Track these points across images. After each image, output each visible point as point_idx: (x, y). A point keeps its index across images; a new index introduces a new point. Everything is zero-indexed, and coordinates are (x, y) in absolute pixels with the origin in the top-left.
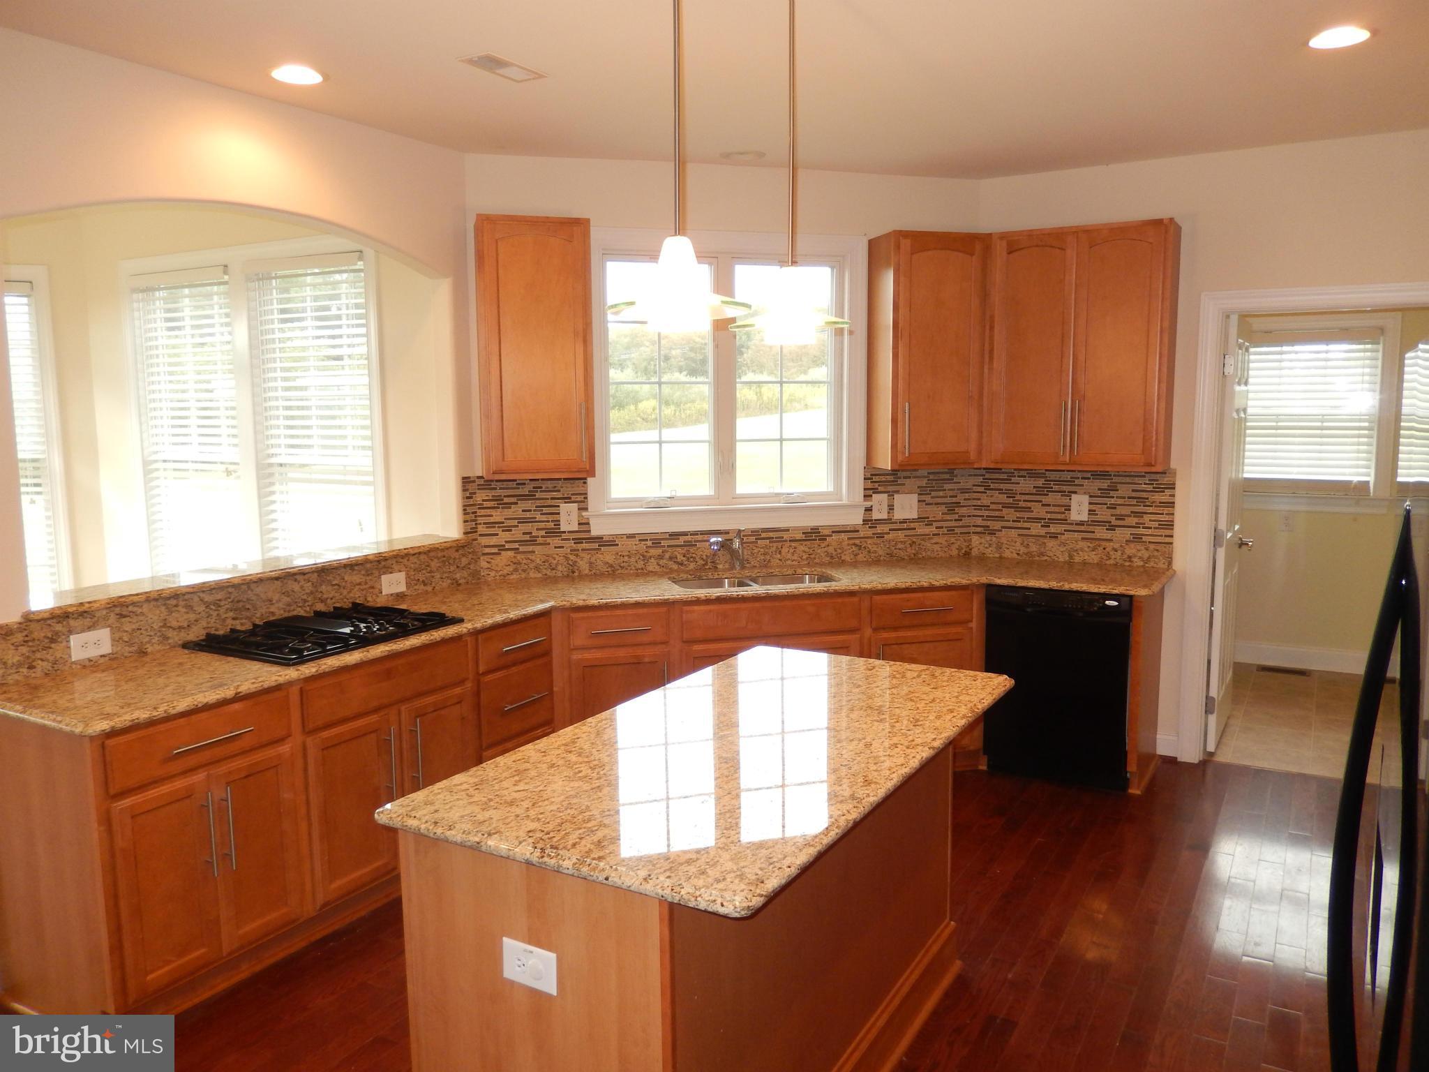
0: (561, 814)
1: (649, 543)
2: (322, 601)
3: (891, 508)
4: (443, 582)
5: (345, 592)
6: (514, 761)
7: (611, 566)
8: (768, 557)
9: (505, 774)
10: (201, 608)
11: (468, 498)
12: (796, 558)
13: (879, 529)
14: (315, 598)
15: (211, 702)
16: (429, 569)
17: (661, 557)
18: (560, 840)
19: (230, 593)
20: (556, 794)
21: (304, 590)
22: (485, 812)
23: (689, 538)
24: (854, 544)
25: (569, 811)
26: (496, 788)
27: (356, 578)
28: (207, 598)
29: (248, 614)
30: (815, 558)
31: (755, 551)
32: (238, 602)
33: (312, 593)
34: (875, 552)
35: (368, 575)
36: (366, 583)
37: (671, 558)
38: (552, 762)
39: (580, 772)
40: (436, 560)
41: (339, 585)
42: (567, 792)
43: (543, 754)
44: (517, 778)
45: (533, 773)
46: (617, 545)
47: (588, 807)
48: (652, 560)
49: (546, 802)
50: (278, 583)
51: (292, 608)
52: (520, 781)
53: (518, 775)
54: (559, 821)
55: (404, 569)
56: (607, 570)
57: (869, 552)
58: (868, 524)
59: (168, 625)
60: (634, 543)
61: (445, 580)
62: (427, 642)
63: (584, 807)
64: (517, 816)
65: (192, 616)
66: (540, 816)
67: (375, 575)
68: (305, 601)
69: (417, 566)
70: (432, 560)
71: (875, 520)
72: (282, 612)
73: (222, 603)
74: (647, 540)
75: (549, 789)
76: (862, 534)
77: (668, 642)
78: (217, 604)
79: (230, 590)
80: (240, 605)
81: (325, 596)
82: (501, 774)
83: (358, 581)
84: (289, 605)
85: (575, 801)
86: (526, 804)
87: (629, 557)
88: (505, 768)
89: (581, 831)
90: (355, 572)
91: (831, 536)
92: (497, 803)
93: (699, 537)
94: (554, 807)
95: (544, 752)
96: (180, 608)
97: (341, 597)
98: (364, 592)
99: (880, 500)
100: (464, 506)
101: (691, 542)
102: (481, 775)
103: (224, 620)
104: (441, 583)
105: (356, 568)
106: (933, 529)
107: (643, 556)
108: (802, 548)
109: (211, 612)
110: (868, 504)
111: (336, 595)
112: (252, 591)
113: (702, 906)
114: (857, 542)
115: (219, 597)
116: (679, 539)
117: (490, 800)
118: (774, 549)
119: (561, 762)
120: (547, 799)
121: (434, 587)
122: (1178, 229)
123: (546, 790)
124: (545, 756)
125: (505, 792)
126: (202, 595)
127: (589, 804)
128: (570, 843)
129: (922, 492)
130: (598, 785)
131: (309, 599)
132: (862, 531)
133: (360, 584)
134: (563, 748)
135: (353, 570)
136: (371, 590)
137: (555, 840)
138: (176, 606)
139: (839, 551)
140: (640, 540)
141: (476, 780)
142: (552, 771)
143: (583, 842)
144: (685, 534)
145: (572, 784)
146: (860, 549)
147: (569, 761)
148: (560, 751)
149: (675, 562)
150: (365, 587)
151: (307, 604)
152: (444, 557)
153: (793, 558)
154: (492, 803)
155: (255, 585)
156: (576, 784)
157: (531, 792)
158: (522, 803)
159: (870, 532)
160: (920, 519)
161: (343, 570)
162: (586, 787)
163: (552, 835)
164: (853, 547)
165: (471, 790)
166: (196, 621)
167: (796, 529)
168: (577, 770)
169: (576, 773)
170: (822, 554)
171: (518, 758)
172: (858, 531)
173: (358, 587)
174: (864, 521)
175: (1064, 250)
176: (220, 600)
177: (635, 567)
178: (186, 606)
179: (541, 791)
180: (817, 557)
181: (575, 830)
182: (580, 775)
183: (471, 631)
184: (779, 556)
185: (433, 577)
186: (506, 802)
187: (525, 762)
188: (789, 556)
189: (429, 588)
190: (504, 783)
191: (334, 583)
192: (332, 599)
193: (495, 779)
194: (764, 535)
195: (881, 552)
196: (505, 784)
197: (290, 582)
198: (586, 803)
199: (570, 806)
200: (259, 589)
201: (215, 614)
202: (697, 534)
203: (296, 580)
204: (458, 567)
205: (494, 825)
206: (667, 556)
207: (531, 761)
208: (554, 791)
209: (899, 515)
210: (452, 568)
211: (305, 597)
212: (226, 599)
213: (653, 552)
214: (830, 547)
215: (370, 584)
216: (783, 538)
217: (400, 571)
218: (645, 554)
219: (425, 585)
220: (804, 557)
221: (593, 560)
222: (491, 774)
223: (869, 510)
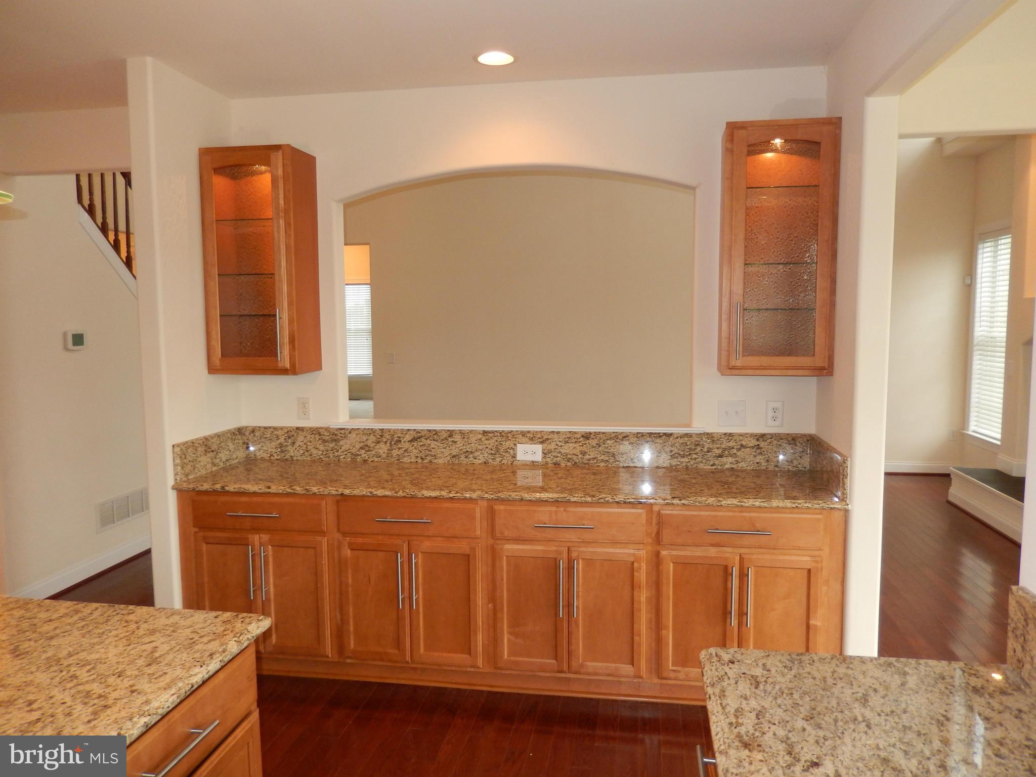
0: (107, 628)
9: (170, 657)
18: (108, 610)
20: (114, 643)
25: (101, 631)
26: (174, 642)
38: (121, 678)
42: (103, 648)
43: (134, 688)
44: (157, 655)
45: (141, 662)
49: (122, 636)
52: (152, 652)
54: (109, 623)
66: (126, 624)
85: (96, 640)
86: (141, 632)
92: (169, 629)
94: (114, 633)
95: (132, 692)
117: (176, 631)
119: (111, 680)
120: (121, 639)
123: (124, 646)
124: (131, 686)
125: (162, 640)
130: (71, 659)
134: (110, 702)
137: (112, 610)
141: (195, 648)
142: (121, 668)
145: (97, 656)
148: (115, 695)
156: (94, 656)
157: (139, 645)
158: (144, 632)
162: (83, 655)
163: (114, 613)
165: (197, 638)
168: (93, 672)
169: (93, 668)
179: (129, 645)
182: (89, 667)
186: (160, 632)
187: (153, 675)
190: (168, 648)
193: (176, 651)
196: (166, 647)
199: (100, 635)
207: (146, 676)
208: (116, 646)
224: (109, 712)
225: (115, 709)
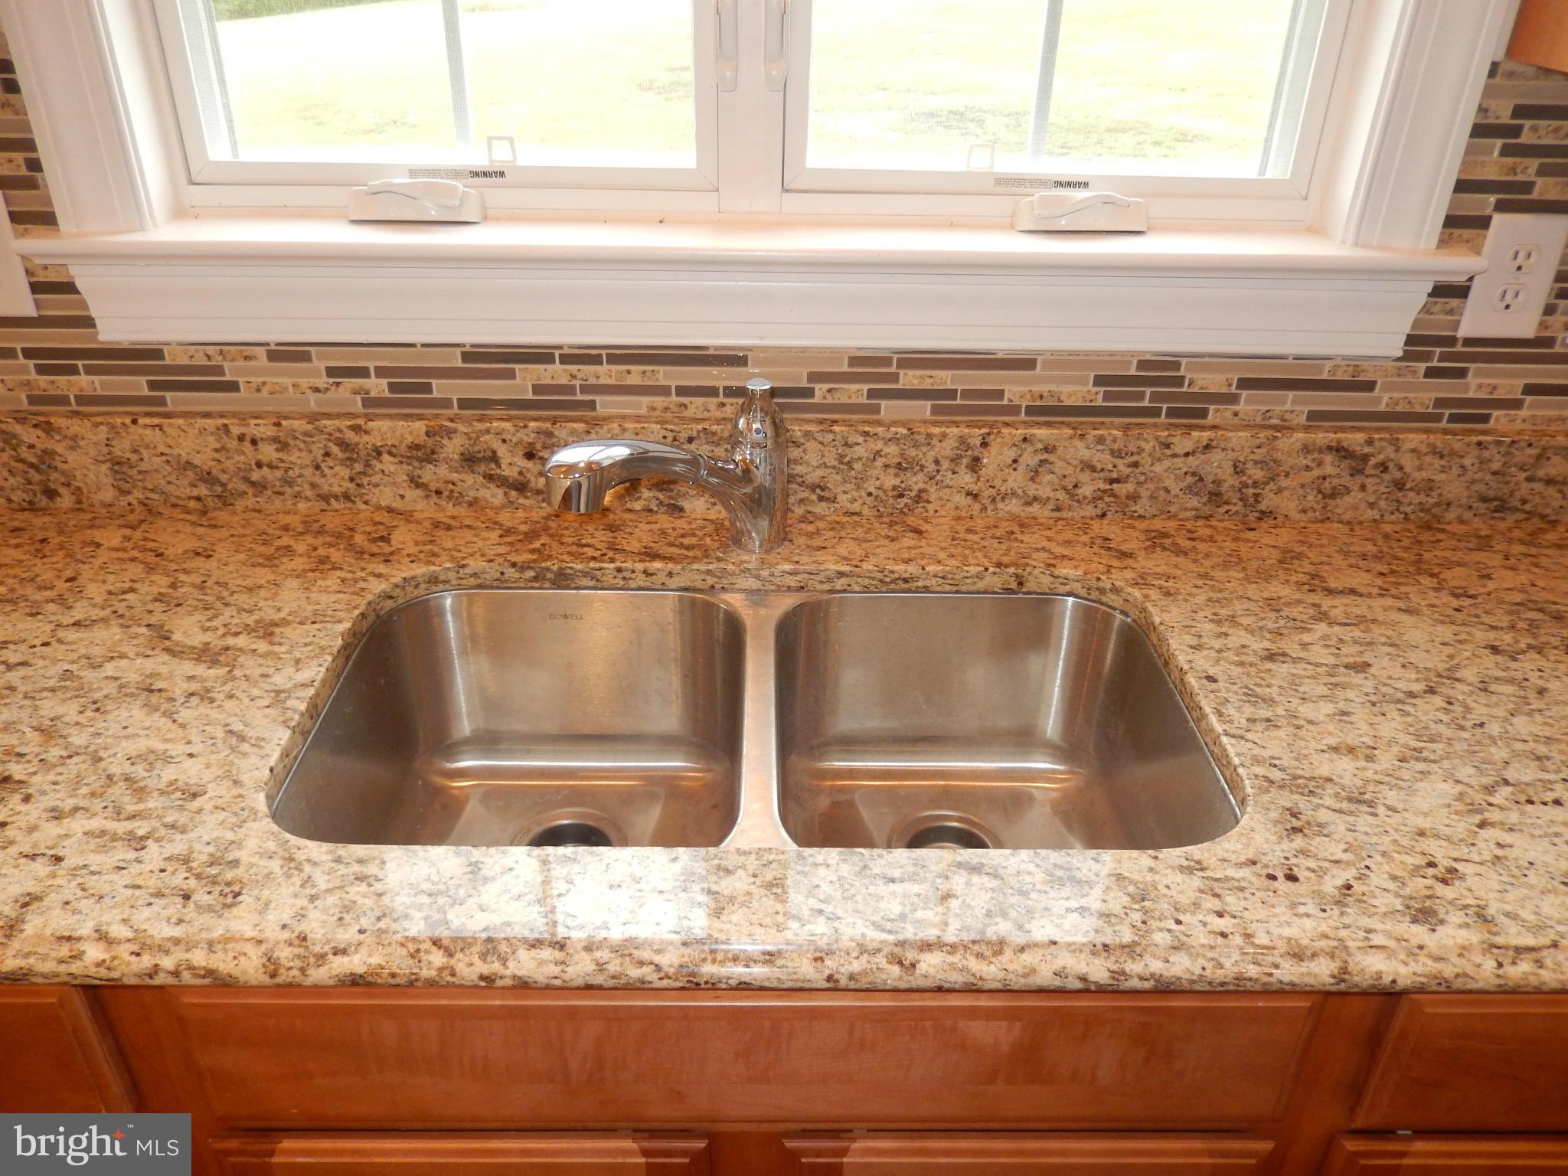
1: (379, 387)
7: (208, 478)
8: (916, 482)
12: (1045, 491)
17: (423, 454)
23: (556, 373)
24: (1340, 451)
30: (1134, 497)
31: (859, 451)
34: (1429, 486)
37: (469, 460)
46: (233, 387)
48: (388, 463)
56: (195, 492)
57: (1400, 485)
58: (1426, 357)
60: (304, 382)
71: (1469, 342)
74: (363, 372)
76: (1382, 400)
87: (283, 446)
91: (1233, 401)
93: (605, 373)
101: (570, 389)
107: (343, 445)
108: (1082, 451)
110: (1455, 264)
114: (1355, 439)
116: (511, 374)
118: (948, 447)
132: (1388, 387)
139: (1258, 474)
140: (331, 372)
144: (540, 355)
146: (1355, 472)
149: (490, 478)
153: (1032, 490)
159: (1424, 395)
164: (1328, 458)
167: (1068, 362)
170: (1169, 483)
172: (1369, 386)
174: (1411, 340)
177: (313, 485)
180: (1144, 493)
188: (1016, 480)
194: (910, 379)
195: (1454, 487)
202: (596, 360)
206: (452, 448)
213: (385, 430)
214: (1217, 456)
216: (1000, 394)
218: (351, 436)
220: (1087, 490)
221: (122, 447)
223: (1452, 290)
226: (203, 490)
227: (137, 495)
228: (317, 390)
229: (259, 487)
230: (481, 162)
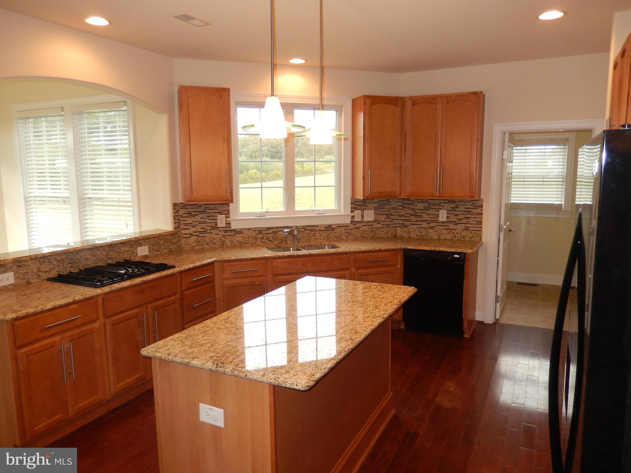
0: (224, 349)
1: (257, 232)
2: (111, 259)
3: (363, 216)
4: (165, 250)
5: (121, 255)
6: (202, 327)
7: (240, 242)
8: (309, 238)
9: (198, 333)
10: (56, 263)
11: (176, 212)
12: (322, 238)
13: (358, 225)
14: (107, 258)
15: (62, 304)
16: (159, 244)
17: (262, 238)
18: (224, 360)
19: (69, 256)
20: (221, 341)
21: (102, 254)
22: (191, 349)
23: (274, 230)
24: (347, 232)
25: (228, 348)
26: (195, 339)
27: (126, 248)
28: (58, 258)
29: (77, 265)
30: (330, 238)
31: (304, 235)
32: (72, 259)
33: (106, 255)
34: (356, 235)
35: (131, 247)
36: (131, 251)
37: (267, 239)
38: (219, 327)
39: (232, 331)
40: (162, 240)
41: (118, 252)
42: (226, 339)
43: (215, 324)
44: (204, 334)
45: (211, 332)
46: (243, 233)
47: (236, 346)
48: (259, 240)
49: (217, 344)
50: (91, 251)
51: (97, 262)
52: (205, 335)
53: (204, 333)
54: (223, 352)
55: (147, 244)
56: (239, 244)
57: (353, 235)
58: (353, 223)
59: (41, 270)
60: (250, 232)
61: (166, 249)
62: (159, 277)
63: (234, 346)
64: (205, 350)
65: (51, 266)
66: (215, 350)
67: (135, 247)
68: (103, 259)
69: (153, 243)
70: (160, 240)
71: (356, 222)
72: (93, 264)
73: (65, 260)
75: (218, 339)
76: (350, 227)
77: (266, 275)
78: (63, 261)
79: (69, 254)
80: (73, 261)
81: (112, 257)
82: (196, 333)
83: (127, 250)
84: (96, 261)
85: (230, 343)
86: (208, 345)
87: (248, 238)
88: (198, 330)
89: (233, 356)
90: (125, 246)
91: (337, 228)
92: (196, 345)
94: (221, 346)
95: (215, 323)
96: (46, 263)
97: (119, 257)
98: (130, 255)
99: (358, 213)
100: (174, 216)
101: (276, 231)
102: (188, 333)
103: (66, 268)
104: (164, 250)
105: (126, 244)
106: (380, 225)
107: (254, 238)
108: (324, 234)
109: (60, 264)
110: (353, 214)
111: (117, 256)
112: (79, 255)
113: (288, 386)
114: (348, 231)
115: (63, 257)
116: (270, 230)
117: (193, 344)
118: (312, 234)
119: (223, 327)
120: (218, 343)
121: (161, 252)
122: (484, 96)
123: (217, 339)
124: (216, 325)
125: (199, 340)
126: (56, 257)
127: (236, 344)
128: (229, 361)
129: (376, 209)
130: (240, 336)
131: (105, 258)
132: (350, 226)
133: (128, 251)
134: (223, 321)
135: (125, 245)
136: (133, 254)
137: (222, 360)
138: (44, 262)
139: (341, 235)
140: (253, 231)
141: (186, 335)
142: (219, 331)
143: (235, 361)
144: (273, 228)
145: (228, 336)
146: (349, 234)
147: (226, 326)
148: (222, 323)
149: (269, 240)
150: (130, 252)
151: (104, 260)
152: (165, 239)
153: (320, 238)
154: (193, 345)
155: (80, 252)
156: (230, 336)
157: (210, 340)
158: (207, 345)
159: (353, 227)
160: (375, 221)
161: (120, 245)
162: (235, 337)
163: (221, 358)
164: (346, 233)
165: (184, 340)
166: (53, 268)
167: (321, 225)
168: (230, 330)
169: (230, 332)
170: (333, 237)
171: (204, 326)
172: (348, 226)
173: (127, 252)
174: (351, 222)
175: (436, 104)
176: (64, 259)
177: (251, 242)
178: (48, 262)
179: (215, 339)
180: (331, 238)
181: (231, 355)
183: (179, 271)
184: (314, 237)
185: (161, 248)
186: (199, 345)
187: (207, 327)
188: (319, 237)
189: (159, 253)
190: (198, 336)
191: (116, 251)
192: (115, 258)
193: (194, 335)
194: (307, 228)
195: (358, 235)
196: (199, 337)
197: (96, 250)
198: (235, 344)
199: (228, 346)
200: (82, 254)
201: (62, 265)
202: (278, 228)
203: (99, 250)
204: (172, 243)
205: (195, 355)
206: (265, 238)
207: (210, 327)
208: (221, 339)
209: (366, 219)
210: (169, 244)
211: (103, 257)
212: (67, 258)
213: (259, 236)
214: (336, 233)
215: (132, 251)
216: (316, 229)
217: (146, 245)
218: (255, 237)
219: (157, 251)
220: (325, 238)
221: (232, 240)
222: (192, 333)
223: (353, 217)
224: (224, 318)
225: (222, 319)
226: (240, 244)
227: (233, 245)
228: (251, 233)
229: (245, 243)
230: (266, 211)
